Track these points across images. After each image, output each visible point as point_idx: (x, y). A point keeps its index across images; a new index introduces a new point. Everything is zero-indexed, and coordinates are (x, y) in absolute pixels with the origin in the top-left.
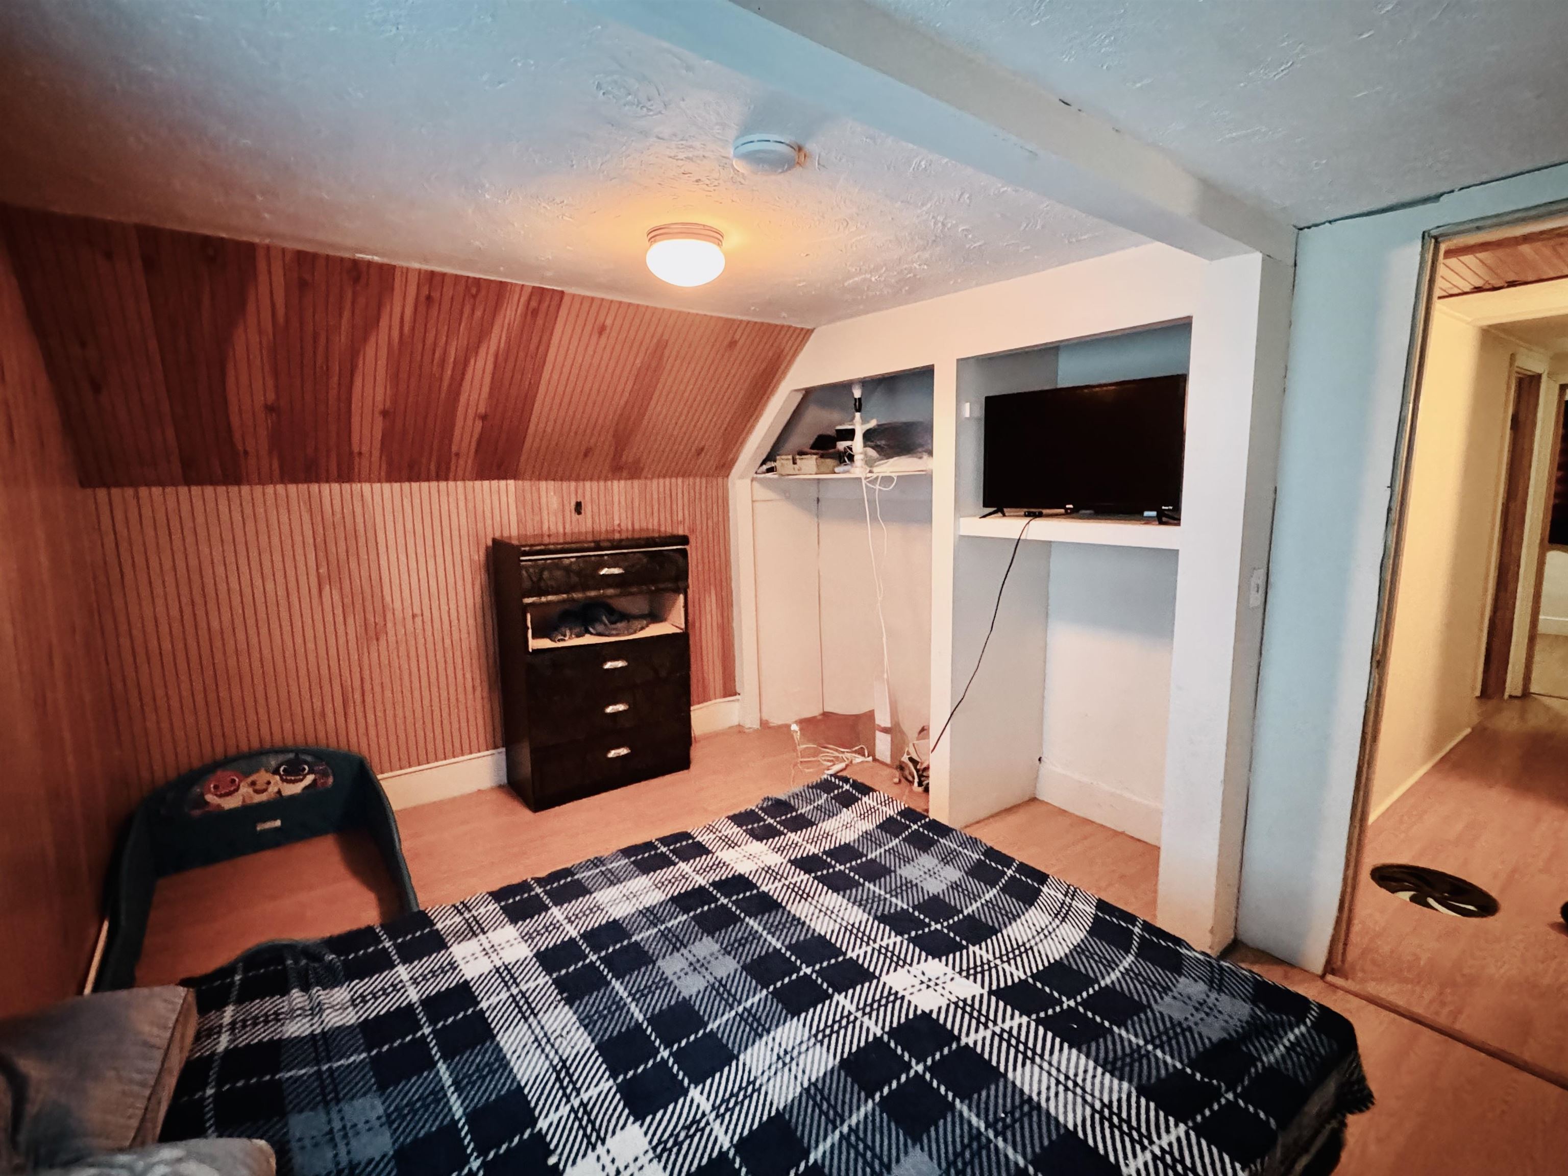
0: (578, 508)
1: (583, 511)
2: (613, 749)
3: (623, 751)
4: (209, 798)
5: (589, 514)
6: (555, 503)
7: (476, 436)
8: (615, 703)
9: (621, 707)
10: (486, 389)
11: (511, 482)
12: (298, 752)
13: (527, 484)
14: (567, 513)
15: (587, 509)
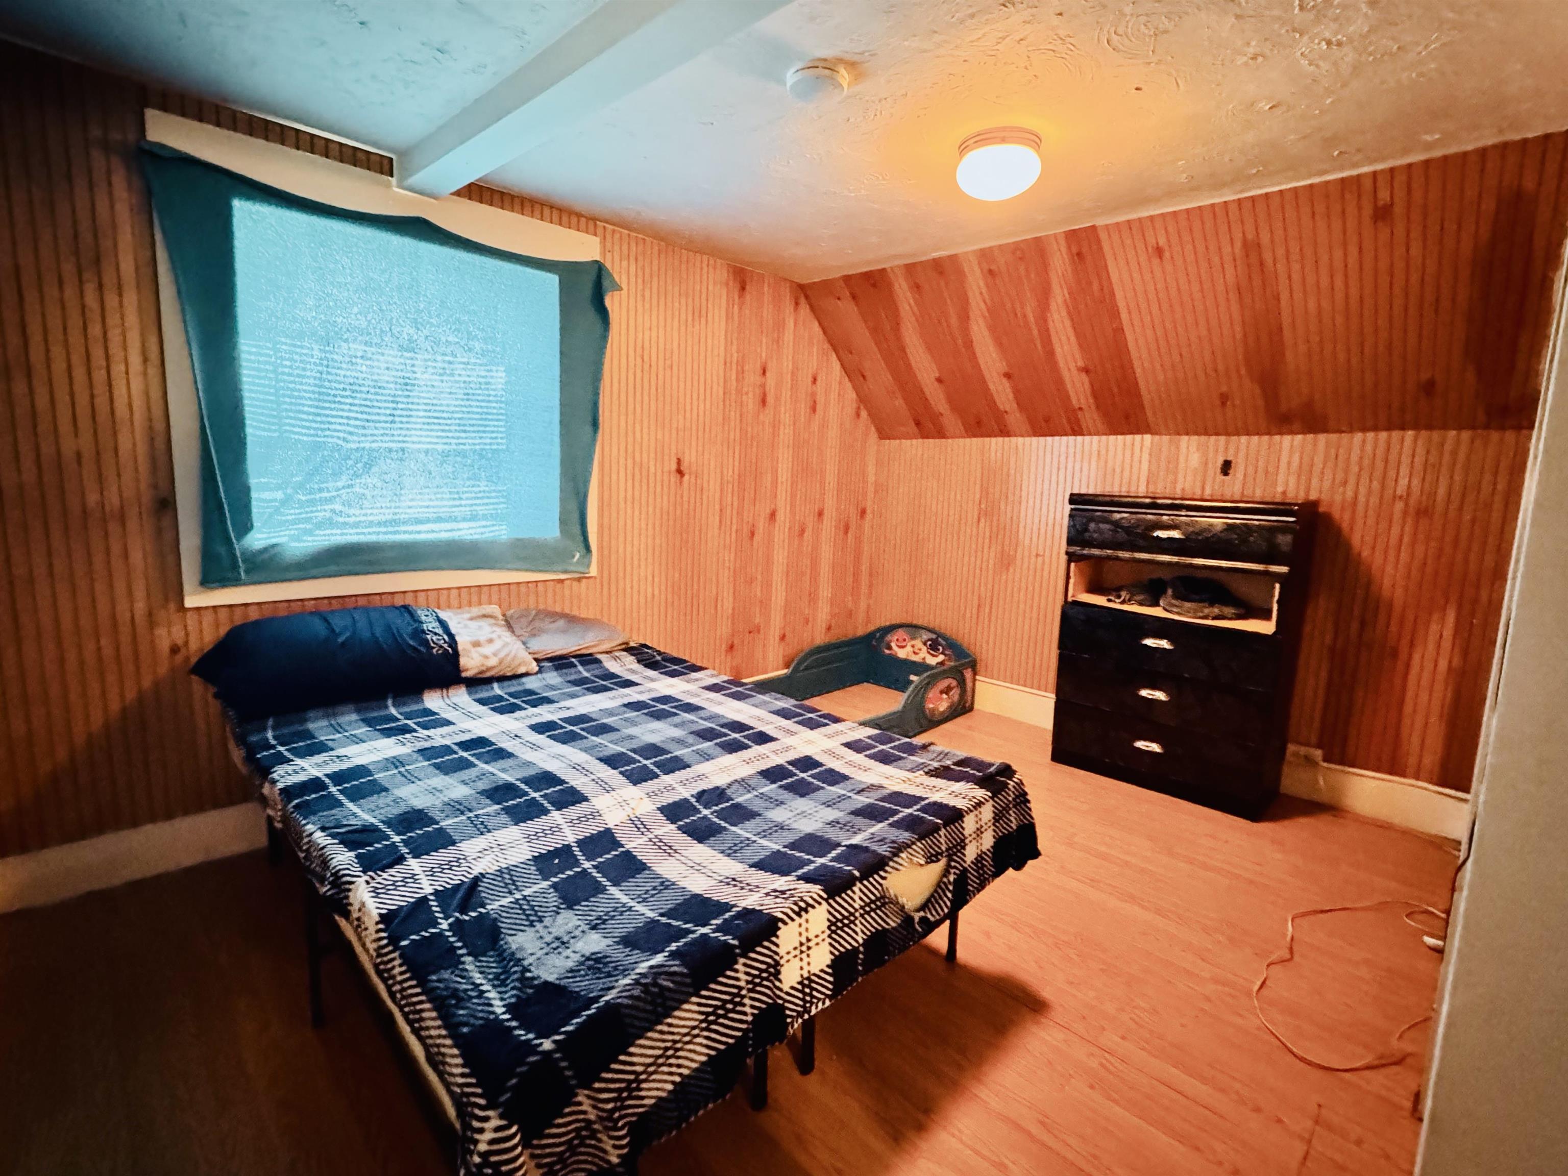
0: (1226, 467)
1: (1231, 472)
2: (1145, 740)
3: (1155, 748)
4: (893, 645)
5: (1240, 476)
6: (1195, 459)
7: (1089, 392)
8: (1154, 687)
9: (1161, 696)
10: (1073, 339)
11: (1148, 437)
12: (939, 635)
13: (1166, 438)
14: (1211, 473)
15: (1238, 471)
